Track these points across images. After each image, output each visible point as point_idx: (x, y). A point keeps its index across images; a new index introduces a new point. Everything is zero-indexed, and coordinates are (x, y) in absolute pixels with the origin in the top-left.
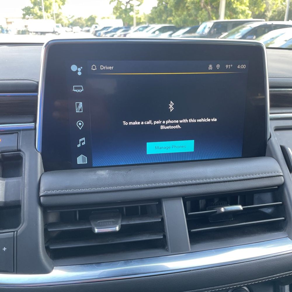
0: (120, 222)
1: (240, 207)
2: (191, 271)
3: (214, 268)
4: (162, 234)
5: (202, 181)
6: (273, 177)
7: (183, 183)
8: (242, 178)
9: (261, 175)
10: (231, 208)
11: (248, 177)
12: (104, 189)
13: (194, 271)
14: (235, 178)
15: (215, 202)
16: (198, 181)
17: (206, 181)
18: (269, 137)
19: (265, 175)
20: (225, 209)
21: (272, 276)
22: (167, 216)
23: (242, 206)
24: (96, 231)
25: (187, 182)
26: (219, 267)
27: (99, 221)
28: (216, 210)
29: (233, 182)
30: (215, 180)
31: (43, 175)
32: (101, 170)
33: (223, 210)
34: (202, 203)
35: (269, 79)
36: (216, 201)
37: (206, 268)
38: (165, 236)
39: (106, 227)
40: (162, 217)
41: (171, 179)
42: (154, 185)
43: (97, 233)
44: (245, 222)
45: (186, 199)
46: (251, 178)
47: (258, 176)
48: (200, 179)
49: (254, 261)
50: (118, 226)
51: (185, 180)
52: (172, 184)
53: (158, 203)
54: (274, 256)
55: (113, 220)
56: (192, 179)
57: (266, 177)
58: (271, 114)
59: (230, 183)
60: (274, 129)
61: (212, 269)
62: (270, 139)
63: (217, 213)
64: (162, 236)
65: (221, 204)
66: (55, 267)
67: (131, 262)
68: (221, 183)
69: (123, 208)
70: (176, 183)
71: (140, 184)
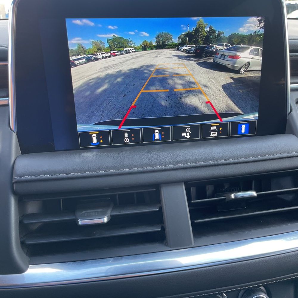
0: (109, 212)
1: (254, 193)
2: (193, 269)
3: (221, 266)
4: (160, 226)
5: (208, 163)
6: (295, 158)
7: (185, 165)
8: (256, 158)
9: (280, 155)
10: (242, 194)
11: (264, 157)
12: (89, 174)
13: (197, 270)
14: (248, 159)
15: (226, 188)
16: (203, 163)
17: (213, 163)
18: (289, 111)
19: (283, 155)
20: (235, 196)
21: (292, 274)
22: (165, 205)
23: (257, 192)
24: (80, 222)
25: (189, 164)
26: (227, 265)
27: (84, 212)
28: (225, 197)
29: (245, 164)
30: (224, 161)
31: (17, 159)
32: (87, 152)
33: (233, 196)
34: (209, 189)
35: (289, 42)
36: (226, 186)
37: (212, 266)
38: (163, 228)
39: (92, 218)
40: (160, 205)
41: (170, 162)
42: (150, 168)
43: (81, 225)
44: (260, 211)
45: (189, 184)
46: (268, 158)
47: (275, 156)
48: (206, 161)
49: (270, 257)
50: (106, 217)
51: (187, 162)
52: (172, 166)
53: (155, 189)
54: (295, 251)
55: (101, 210)
56: (195, 161)
57: (285, 158)
58: (291, 83)
59: (242, 165)
60: (296, 102)
61: (219, 267)
62: (291, 113)
63: (227, 200)
64: (159, 229)
65: (232, 190)
66: (30, 266)
67: (122, 259)
68: (231, 165)
69: (116, 195)
70: (176, 166)
71: (133, 167)
